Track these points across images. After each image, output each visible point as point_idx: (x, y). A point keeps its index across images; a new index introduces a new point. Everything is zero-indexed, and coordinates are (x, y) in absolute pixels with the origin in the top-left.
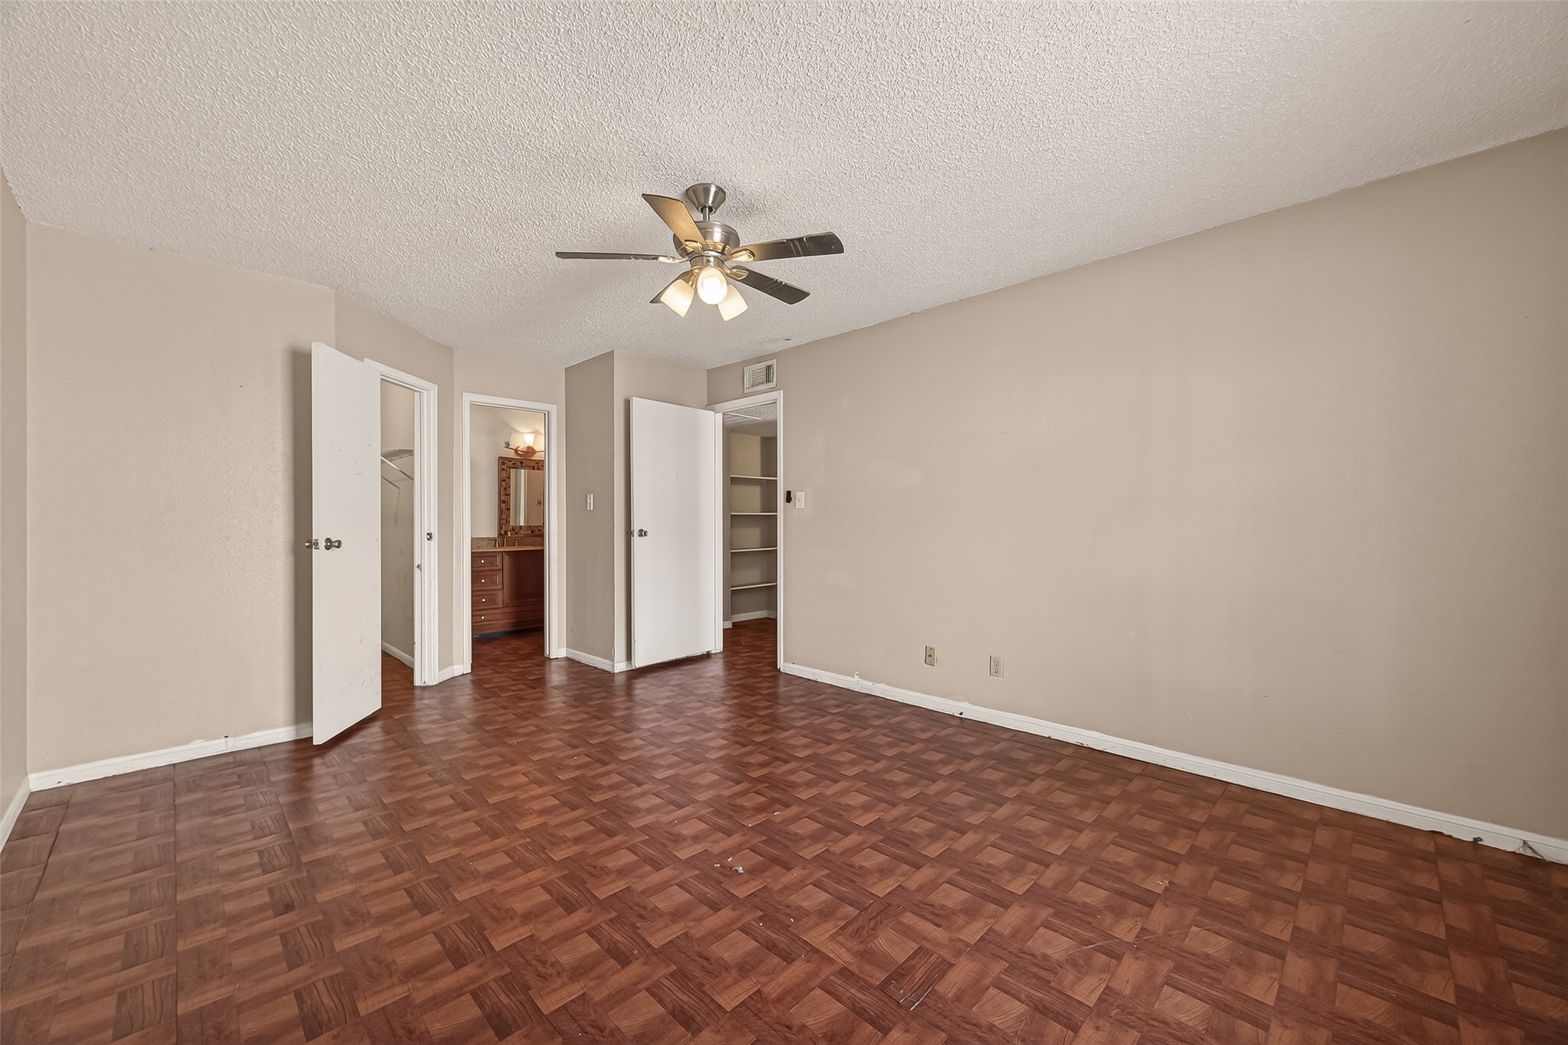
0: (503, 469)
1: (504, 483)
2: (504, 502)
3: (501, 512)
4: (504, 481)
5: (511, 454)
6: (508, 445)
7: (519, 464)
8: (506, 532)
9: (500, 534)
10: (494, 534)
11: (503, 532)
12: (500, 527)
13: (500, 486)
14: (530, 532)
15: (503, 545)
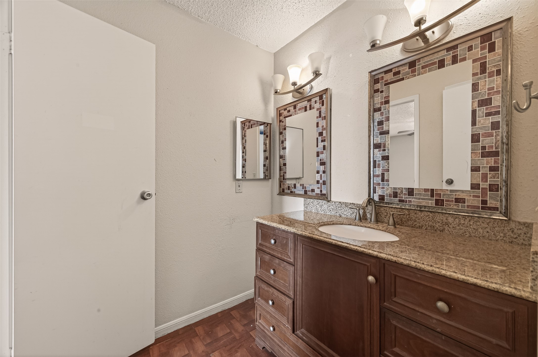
3: (372, 164)
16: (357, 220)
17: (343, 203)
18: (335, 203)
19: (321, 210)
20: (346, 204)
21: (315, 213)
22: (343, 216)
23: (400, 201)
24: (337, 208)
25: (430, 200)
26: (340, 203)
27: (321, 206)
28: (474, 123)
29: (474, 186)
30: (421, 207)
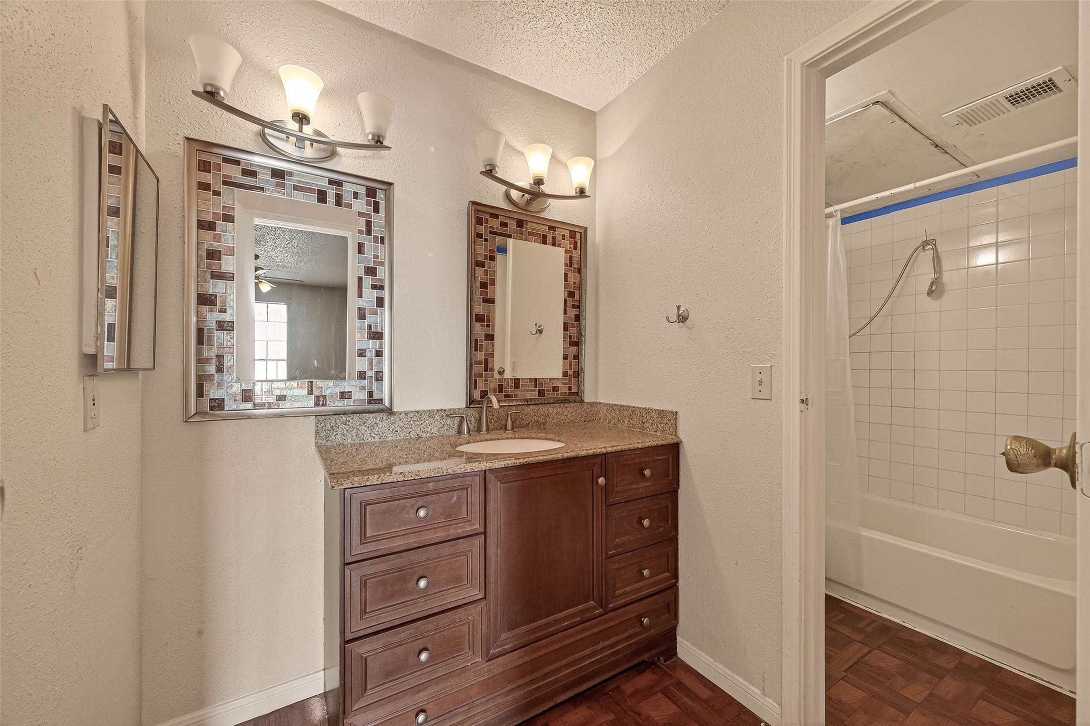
0: (479, 236)
1: (479, 271)
2: (480, 318)
3: (474, 345)
4: (482, 265)
5: (494, 196)
6: (490, 173)
7: (513, 225)
8: (484, 394)
9: (471, 401)
10: (458, 401)
11: (477, 395)
12: (472, 383)
13: (472, 276)
14: (535, 394)
15: (479, 430)
16: (466, 433)
17: (424, 411)
18: (406, 414)
19: (372, 435)
20: (430, 414)
21: (352, 445)
22: (424, 435)
23: (506, 396)
24: (412, 423)
25: (532, 391)
26: (418, 412)
27: (371, 427)
28: (565, 313)
29: (565, 374)
30: (527, 400)
